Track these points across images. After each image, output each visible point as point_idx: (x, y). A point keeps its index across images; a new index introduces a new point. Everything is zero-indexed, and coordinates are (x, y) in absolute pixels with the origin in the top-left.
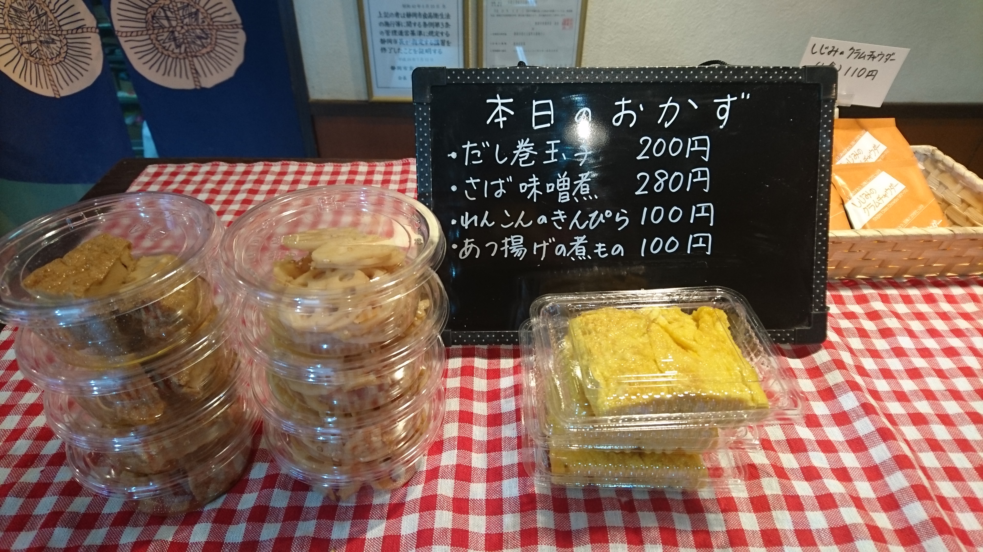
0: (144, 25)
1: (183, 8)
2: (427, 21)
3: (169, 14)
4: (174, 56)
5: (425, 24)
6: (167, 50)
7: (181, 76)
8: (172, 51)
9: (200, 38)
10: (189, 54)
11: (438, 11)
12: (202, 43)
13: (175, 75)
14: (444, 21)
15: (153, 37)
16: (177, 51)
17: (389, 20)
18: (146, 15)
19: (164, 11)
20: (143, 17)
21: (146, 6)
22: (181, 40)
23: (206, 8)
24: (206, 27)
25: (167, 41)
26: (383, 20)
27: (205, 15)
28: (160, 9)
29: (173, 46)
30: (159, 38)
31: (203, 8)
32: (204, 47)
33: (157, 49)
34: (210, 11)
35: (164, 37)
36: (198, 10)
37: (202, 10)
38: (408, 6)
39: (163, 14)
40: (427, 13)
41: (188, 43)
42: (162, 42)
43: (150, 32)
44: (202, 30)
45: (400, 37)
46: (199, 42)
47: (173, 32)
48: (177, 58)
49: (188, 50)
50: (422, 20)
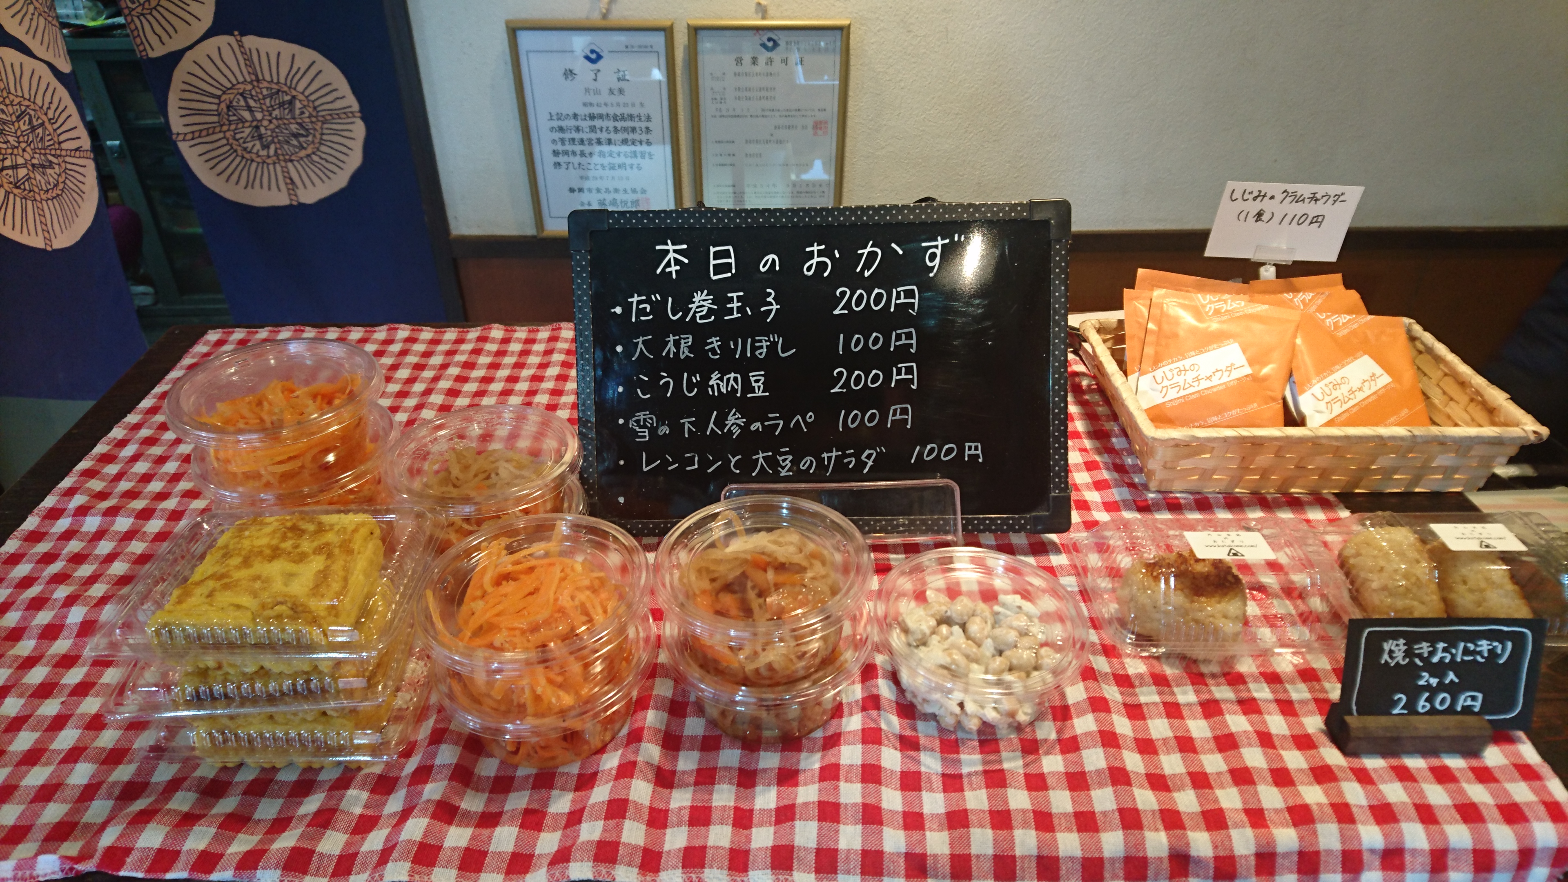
0: (215, 119)
1: (271, 96)
2: (619, 125)
3: (252, 103)
4: (259, 160)
5: (615, 128)
6: (250, 152)
7: (269, 189)
8: (257, 153)
9: (296, 136)
10: (281, 157)
11: (635, 111)
12: (299, 142)
13: (261, 187)
14: (643, 125)
15: (228, 134)
16: (263, 153)
17: (564, 124)
18: (219, 104)
19: (245, 98)
20: (215, 107)
21: (219, 93)
22: (270, 139)
23: (307, 93)
24: (307, 120)
25: (249, 139)
26: (556, 124)
27: (305, 103)
28: (239, 97)
29: (258, 146)
30: (238, 136)
31: (303, 93)
32: (302, 148)
33: (236, 151)
34: (312, 98)
35: (244, 135)
36: (294, 97)
37: (301, 97)
38: (591, 105)
39: (242, 103)
40: (618, 113)
41: (279, 142)
42: (241, 141)
43: (225, 128)
44: (300, 124)
45: (581, 147)
46: (295, 142)
47: (257, 127)
48: (264, 162)
49: (279, 152)
50: (611, 124)
